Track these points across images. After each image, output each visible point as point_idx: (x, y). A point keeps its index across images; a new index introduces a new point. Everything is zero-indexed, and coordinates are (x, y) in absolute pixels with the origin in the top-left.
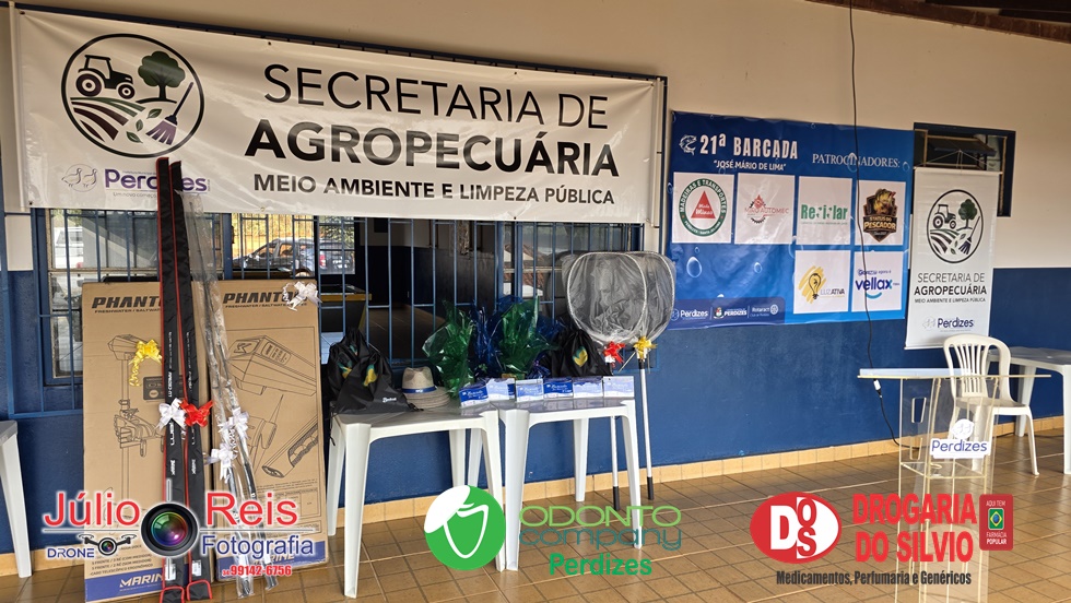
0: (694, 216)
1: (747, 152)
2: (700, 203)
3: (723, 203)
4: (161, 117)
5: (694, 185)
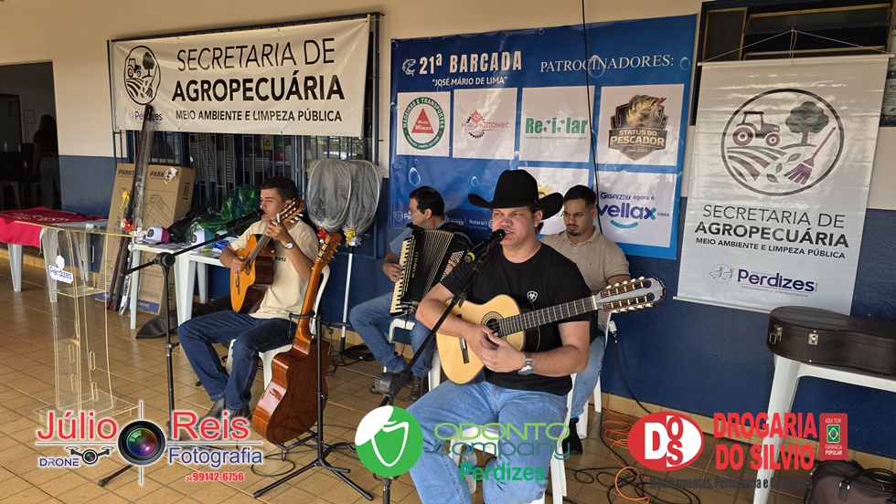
0: (414, 131)
1: (464, 68)
2: (419, 119)
3: (441, 119)
4: (148, 85)
5: (414, 103)
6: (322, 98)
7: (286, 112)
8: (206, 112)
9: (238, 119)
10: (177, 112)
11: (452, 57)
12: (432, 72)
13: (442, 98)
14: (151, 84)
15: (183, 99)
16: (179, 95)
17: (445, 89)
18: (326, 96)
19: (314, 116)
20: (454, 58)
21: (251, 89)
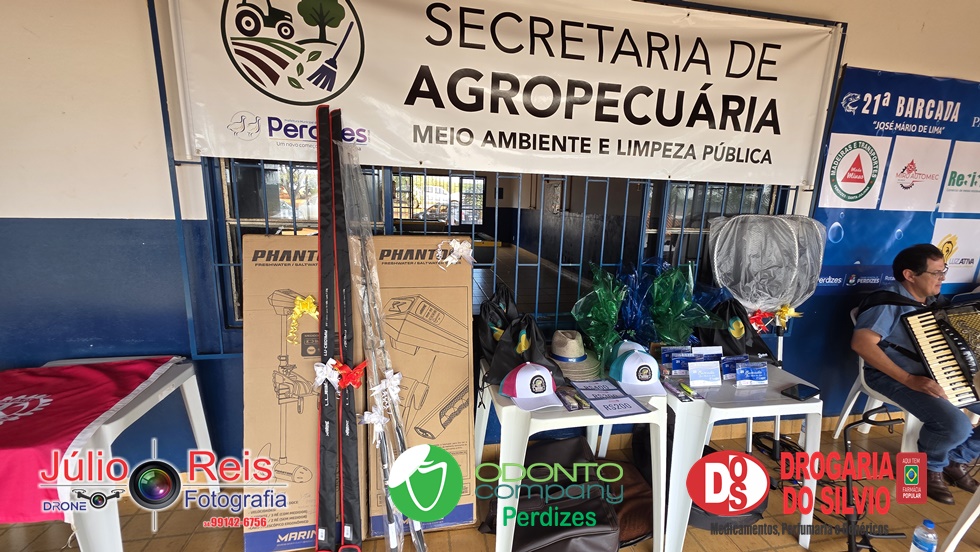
0: (846, 180)
1: (909, 113)
2: (853, 166)
3: (875, 167)
4: (320, 62)
5: (850, 147)
6: (747, 129)
7: (682, 146)
8: (502, 134)
9: (583, 151)
10: (416, 128)
11: (901, 98)
12: (875, 112)
13: (881, 143)
14: (332, 62)
15: (439, 104)
16: (424, 95)
17: (887, 133)
18: (753, 128)
19: (728, 154)
20: (902, 99)
21: (614, 104)
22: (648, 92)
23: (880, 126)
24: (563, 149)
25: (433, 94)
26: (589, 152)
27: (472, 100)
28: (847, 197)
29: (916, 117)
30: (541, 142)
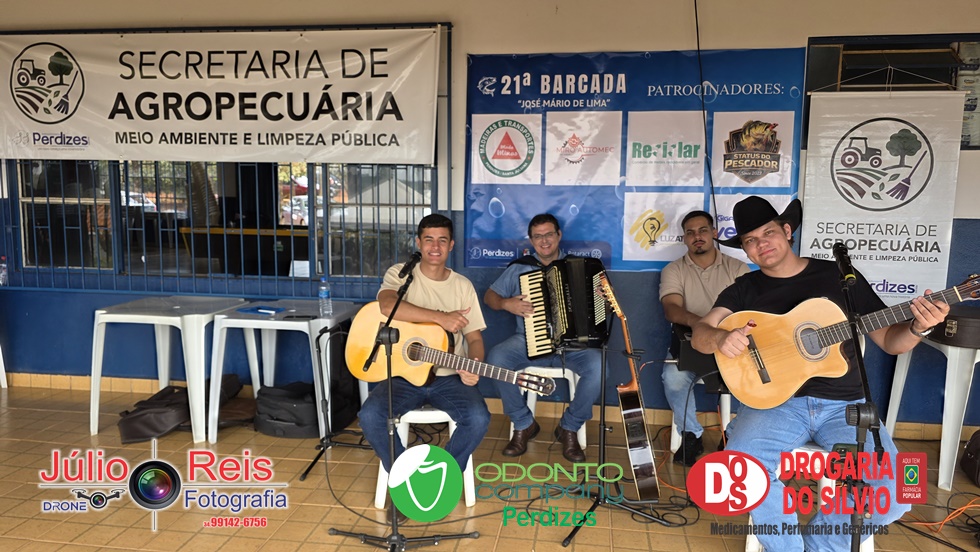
0: (495, 156)
1: (558, 89)
2: (502, 143)
3: (531, 144)
4: (60, 96)
5: (494, 126)
7: (312, 135)
8: (172, 134)
9: (231, 143)
10: (117, 134)
11: (543, 77)
12: (518, 92)
13: (533, 122)
14: (66, 96)
15: (130, 117)
16: (121, 111)
17: (534, 111)
18: (374, 117)
19: (356, 140)
20: (545, 79)
21: (253, 106)
22: (279, 96)
23: (526, 104)
24: (217, 142)
25: (126, 111)
26: (236, 143)
27: (151, 112)
28: (501, 173)
29: (568, 92)
30: (201, 139)
